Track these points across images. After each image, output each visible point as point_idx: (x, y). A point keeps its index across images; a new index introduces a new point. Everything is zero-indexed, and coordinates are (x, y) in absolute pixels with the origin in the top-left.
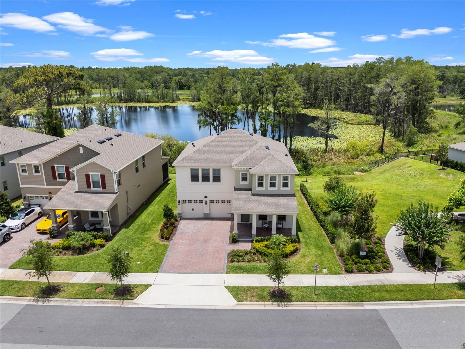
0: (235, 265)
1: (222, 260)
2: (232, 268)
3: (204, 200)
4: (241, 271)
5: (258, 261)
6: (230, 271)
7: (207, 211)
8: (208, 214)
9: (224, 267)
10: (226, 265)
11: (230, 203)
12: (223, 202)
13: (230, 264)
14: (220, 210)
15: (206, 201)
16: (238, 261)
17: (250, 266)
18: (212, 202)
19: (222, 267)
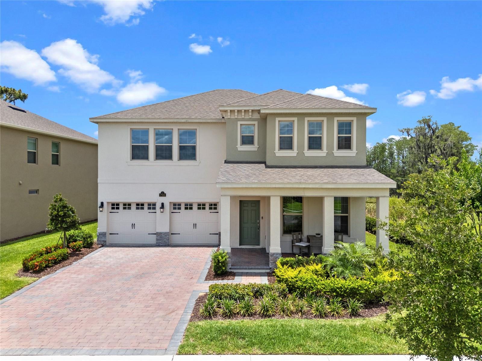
0: (219, 325)
1: (173, 314)
2: (205, 332)
3: (159, 201)
4: (241, 342)
5: (296, 313)
6: (196, 343)
7: (164, 228)
8: (166, 234)
9: (177, 331)
10: (185, 326)
11: (215, 208)
12: (201, 206)
13: (202, 323)
14: (195, 225)
15: (163, 204)
16: (230, 314)
17: (271, 326)
18: (176, 206)
19: (171, 332)
